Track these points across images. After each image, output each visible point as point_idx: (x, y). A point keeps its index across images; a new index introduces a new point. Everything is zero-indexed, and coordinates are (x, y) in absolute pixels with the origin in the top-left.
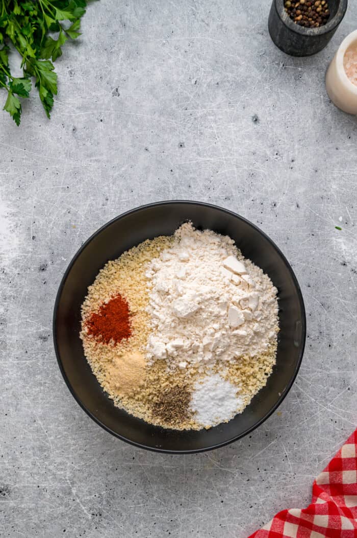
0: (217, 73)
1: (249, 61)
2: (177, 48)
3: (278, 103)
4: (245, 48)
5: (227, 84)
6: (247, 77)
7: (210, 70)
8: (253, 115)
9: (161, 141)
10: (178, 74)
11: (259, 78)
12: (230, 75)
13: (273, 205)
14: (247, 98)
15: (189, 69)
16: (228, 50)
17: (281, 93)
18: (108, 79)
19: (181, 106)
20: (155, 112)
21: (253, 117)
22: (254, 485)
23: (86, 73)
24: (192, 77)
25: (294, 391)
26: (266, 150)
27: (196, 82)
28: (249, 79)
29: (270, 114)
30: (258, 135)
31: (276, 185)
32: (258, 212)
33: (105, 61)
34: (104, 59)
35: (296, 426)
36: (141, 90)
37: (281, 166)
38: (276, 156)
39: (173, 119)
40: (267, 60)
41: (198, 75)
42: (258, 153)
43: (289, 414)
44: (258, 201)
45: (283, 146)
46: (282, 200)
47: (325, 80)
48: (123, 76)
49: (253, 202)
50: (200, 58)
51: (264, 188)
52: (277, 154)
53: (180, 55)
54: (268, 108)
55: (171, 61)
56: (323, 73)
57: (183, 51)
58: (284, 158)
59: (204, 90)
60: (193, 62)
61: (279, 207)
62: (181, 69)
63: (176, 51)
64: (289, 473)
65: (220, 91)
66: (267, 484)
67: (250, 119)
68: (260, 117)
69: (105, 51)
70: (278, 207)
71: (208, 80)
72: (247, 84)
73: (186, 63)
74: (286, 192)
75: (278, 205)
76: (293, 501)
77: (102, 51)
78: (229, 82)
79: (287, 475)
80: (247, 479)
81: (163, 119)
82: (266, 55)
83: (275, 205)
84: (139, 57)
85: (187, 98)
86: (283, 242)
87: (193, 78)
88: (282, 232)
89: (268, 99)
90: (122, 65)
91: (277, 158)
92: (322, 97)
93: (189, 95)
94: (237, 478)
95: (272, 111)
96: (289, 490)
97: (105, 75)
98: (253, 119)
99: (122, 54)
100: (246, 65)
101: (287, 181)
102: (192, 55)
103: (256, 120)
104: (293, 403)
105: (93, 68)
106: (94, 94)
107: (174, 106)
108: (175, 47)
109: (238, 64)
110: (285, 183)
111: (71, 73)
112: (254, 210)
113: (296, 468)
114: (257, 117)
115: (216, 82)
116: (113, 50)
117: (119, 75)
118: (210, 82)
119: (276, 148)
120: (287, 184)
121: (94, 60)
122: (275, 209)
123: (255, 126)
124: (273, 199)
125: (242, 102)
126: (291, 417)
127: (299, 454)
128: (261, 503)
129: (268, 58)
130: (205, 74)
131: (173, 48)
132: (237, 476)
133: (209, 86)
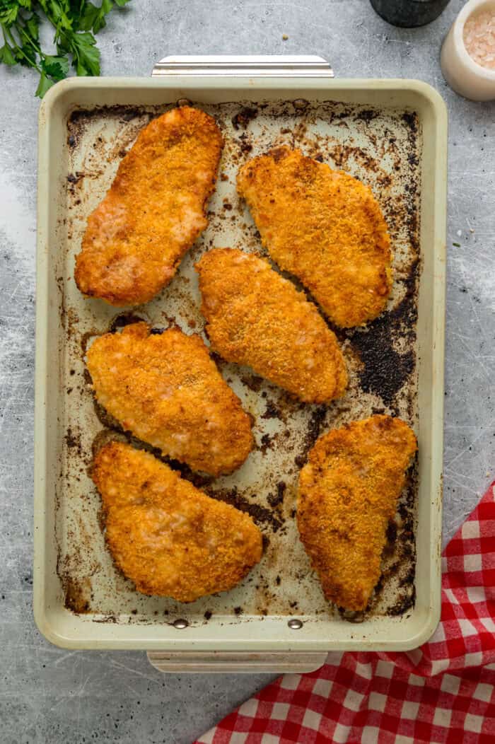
6: (340, 54)
11: (356, 54)
28: (343, 56)
47: (439, 57)
56: (437, 48)
92: (436, 78)
111: (117, 49)
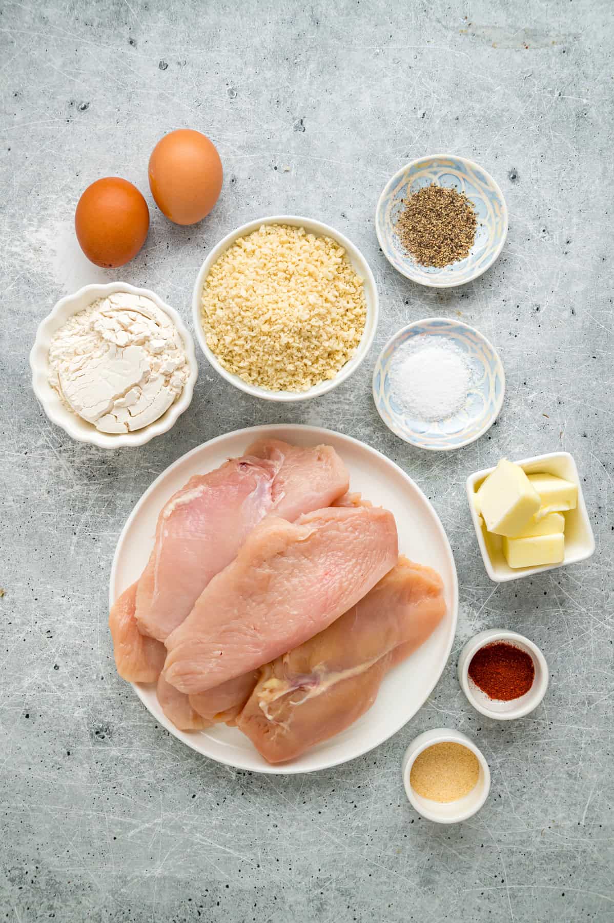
0: (458, 103)
1: (507, 87)
2: (396, 61)
3: (550, 152)
4: (502, 65)
5: (471, 119)
7: (447, 97)
8: (510, 170)
9: (367, 203)
10: (397, 102)
12: (478, 106)
13: (535, 308)
14: (502, 142)
15: (413, 94)
16: (476, 67)
17: (555, 136)
18: (288, 105)
19: (400, 151)
20: (359, 160)
21: (510, 173)
22: (487, 737)
23: (255, 94)
24: (418, 107)
25: (555, 596)
26: (528, 224)
27: (424, 114)
29: (536, 169)
30: (517, 201)
31: (541, 278)
32: (512, 318)
33: (285, 76)
34: (284, 74)
35: (556, 650)
36: (338, 123)
37: (550, 249)
38: (542, 234)
39: (386, 170)
40: (535, 85)
41: (427, 105)
42: (515, 227)
43: (546, 631)
44: (512, 303)
45: (554, 219)
46: (548, 302)
48: (312, 101)
49: (503, 303)
50: (431, 78)
51: (522, 282)
52: (544, 231)
53: (401, 72)
54: (533, 160)
55: (387, 80)
57: (405, 66)
58: (554, 237)
59: (436, 127)
60: (422, 84)
61: (544, 313)
62: (401, 93)
63: (394, 65)
64: (542, 721)
65: (461, 130)
66: (508, 737)
67: (505, 175)
68: (520, 173)
69: (286, 62)
70: (542, 311)
71: (444, 113)
72: (502, 121)
73: (410, 86)
74: (556, 289)
75: (542, 310)
76: (547, 764)
77: (280, 62)
78: (474, 116)
79: (539, 724)
80: (478, 728)
81: (370, 170)
82: (535, 78)
83: (537, 309)
84: (337, 73)
85: (410, 139)
86: (549, 366)
87: (420, 109)
88: (547, 351)
89: (535, 146)
90: (311, 83)
91: (544, 237)
93: (412, 134)
94: (462, 725)
95: (539, 164)
96: (541, 747)
97: (284, 98)
98: (509, 176)
99: (312, 66)
100: (502, 92)
101: (558, 274)
102: (420, 72)
103: (514, 177)
104: (553, 614)
105: (267, 86)
106: (265, 126)
107: (389, 150)
108: (393, 60)
109: (490, 90)
110: (555, 276)
112: (505, 315)
113: (554, 713)
114: (516, 172)
115: (455, 117)
116: (298, 60)
117: (306, 100)
118: (446, 115)
119: (544, 222)
120: (557, 278)
121: (269, 74)
122: (538, 314)
123: (513, 187)
124: (534, 300)
125: (493, 148)
126: (549, 635)
127: (558, 693)
128: (498, 765)
129: (536, 83)
130: (439, 104)
131: (391, 61)
132: (462, 722)
133: (444, 120)
